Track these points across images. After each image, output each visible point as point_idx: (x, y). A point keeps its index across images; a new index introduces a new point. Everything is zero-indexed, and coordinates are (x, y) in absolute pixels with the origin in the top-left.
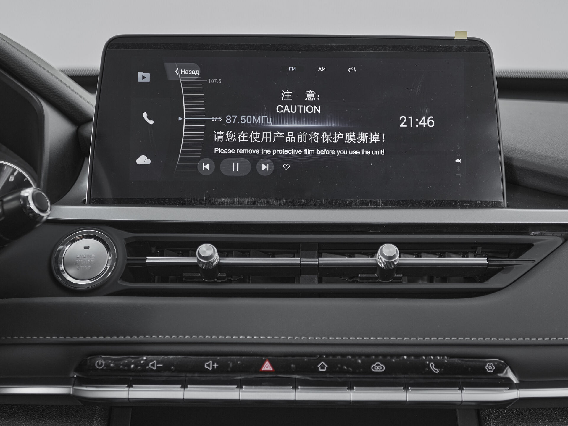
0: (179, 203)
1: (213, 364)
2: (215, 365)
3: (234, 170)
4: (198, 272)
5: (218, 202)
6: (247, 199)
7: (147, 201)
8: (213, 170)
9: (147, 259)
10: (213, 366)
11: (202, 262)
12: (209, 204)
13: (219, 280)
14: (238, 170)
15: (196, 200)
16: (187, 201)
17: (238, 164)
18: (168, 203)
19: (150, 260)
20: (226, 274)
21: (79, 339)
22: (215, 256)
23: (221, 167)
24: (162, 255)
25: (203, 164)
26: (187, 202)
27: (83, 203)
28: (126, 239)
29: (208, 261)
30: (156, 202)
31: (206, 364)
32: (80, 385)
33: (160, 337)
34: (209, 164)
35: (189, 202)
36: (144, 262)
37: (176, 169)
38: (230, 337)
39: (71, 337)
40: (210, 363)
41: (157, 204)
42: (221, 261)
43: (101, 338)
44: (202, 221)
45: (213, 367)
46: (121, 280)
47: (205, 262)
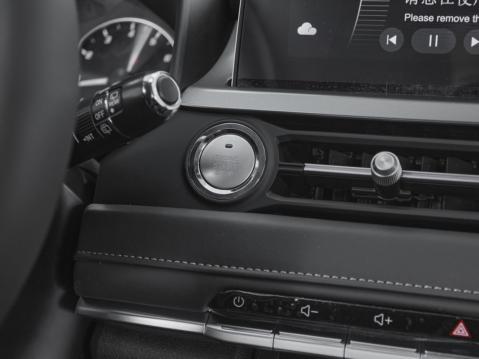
0: (352, 89)
1: (385, 318)
2: (389, 321)
3: (430, 45)
4: (372, 187)
5: (405, 89)
6: (447, 88)
7: (309, 85)
8: (402, 45)
9: (304, 166)
10: (386, 320)
11: (378, 177)
12: (392, 93)
13: (400, 199)
14: (436, 46)
15: (375, 86)
16: (363, 87)
17: (437, 36)
18: (337, 89)
19: (309, 167)
20: (410, 192)
21: (213, 268)
22: (397, 169)
23: (412, 41)
24: (325, 162)
25: (388, 36)
26: (363, 89)
27: (228, 85)
28: (279, 138)
29: (387, 176)
30: (322, 87)
31: (376, 317)
32: (215, 323)
33: (316, 275)
34: (396, 36)
35: (365, 89)
36: (300, 170)
37: (349, 42)
38: (411, 285)
39: (205, 264)
40: (381, 317)
41: (322, 90)
42: (405, 176)
43: (242, 269)
44: (382, 118)
45: (385, 323)
46: (270, 192)
47: (382, 177)
